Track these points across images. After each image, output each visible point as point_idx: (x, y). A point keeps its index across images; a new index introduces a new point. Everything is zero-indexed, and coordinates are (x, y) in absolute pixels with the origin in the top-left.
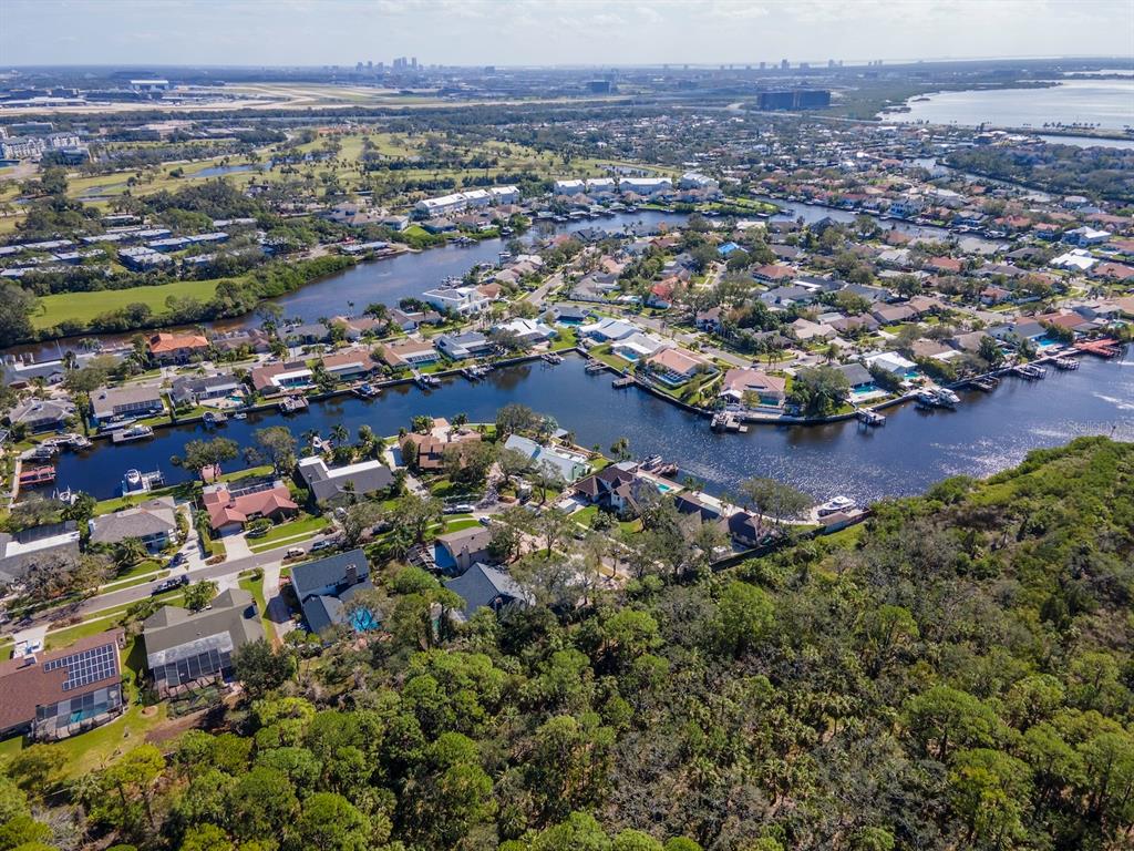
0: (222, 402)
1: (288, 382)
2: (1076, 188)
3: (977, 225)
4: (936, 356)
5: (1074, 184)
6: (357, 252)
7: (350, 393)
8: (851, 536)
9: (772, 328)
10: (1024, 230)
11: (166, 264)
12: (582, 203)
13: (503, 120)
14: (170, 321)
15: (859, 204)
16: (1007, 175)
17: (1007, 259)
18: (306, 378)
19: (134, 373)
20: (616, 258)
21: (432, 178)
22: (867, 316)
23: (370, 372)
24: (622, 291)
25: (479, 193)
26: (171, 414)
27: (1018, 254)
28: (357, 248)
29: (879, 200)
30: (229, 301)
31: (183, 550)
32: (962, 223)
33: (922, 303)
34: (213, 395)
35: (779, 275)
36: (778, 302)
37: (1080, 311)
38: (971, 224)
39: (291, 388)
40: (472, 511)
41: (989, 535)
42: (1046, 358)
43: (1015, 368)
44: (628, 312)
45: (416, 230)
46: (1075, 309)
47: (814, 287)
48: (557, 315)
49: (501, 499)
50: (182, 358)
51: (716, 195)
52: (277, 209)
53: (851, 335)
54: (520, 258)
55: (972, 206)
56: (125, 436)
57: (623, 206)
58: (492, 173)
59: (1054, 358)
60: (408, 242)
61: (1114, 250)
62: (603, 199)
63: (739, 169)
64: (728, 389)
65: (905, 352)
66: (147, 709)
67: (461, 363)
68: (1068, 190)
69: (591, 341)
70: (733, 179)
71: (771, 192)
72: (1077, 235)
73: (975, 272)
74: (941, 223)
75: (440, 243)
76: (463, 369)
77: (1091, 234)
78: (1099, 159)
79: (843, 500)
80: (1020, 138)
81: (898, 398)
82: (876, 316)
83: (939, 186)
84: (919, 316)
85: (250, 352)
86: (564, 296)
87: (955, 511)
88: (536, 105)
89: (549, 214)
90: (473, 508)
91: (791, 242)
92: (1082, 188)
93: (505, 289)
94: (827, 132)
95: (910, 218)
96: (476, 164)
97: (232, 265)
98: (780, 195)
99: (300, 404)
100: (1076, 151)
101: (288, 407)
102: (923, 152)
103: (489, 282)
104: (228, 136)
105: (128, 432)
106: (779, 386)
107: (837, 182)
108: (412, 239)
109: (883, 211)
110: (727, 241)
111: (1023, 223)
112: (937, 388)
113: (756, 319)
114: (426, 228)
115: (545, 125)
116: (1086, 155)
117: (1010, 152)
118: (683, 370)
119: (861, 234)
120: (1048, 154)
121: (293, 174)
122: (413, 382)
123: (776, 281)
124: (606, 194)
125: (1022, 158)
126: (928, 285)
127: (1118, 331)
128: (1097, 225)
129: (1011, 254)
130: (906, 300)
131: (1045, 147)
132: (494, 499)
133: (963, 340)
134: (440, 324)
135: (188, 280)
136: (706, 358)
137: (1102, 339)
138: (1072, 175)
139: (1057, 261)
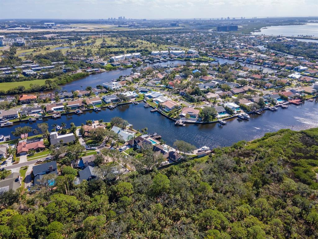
0: (36, 115)
1: (57, 109)
2: (302, 54)
3: (270, 65)
4: (246, 104)
5: (301, 53)
6: (90, 71)
7: (74, 113)
8: (205, 159)
9: (201, 95)
10: (283, 66)
11: (35, 74)
12: (158, 58)
13: (144, 34)
14: (30, 91)
15: (237, 58)
16: (283, 50)
17: (275, 75)
18: (62, 108)
19: (14, 106)
20: (162, 74)
21: (118, 50)
22: (229, 92)
23: (81, 107)
24: (161, 83)
25: (129, 55)
26: (20, 119)
27: (279, 74)
28: (90, 70)
29: (243, 57)
30: (48, 85)
31: (7, 160)
32: (266, 64)
33: (246, 88)
34: (34, 113)
35: (207, 79)
36: (205, 87)
37: (292, 91)
38: (268, 65)
39: (57, 111)
40: (96, 149)
41: (246, 159)
42: (279, 105)
43: (269, 108)
44: (161, 90)
45: (109, 65)
46: (290, 90)
47: (217, 83)
48: (140, 90)
49: (106, 146)
50: (28, 102)
51: (197, 56)
52: (72, 59)
53: (223, 97)
54: (135, 73)
55: (270, 59)
56: (4, 125)
57: (170, 59)
58: (135, 49)
59: (281, 105)
60: (105, 69)
61: (308, 72)
62: (164, 56)
63: (206, 48)
64: (182, 113)
65: (237, 103)
67: (108, 104)
68: (300, 55)
69: (148, 98)
70: (203, 51)
71: (214, 55)
72: (298, 68)
73: (265, 79)
74: (260, 64)
75: (115, 69)
76: (108, 106)
77: (302, 68)
78: (310, 46)
79: (205, 147)
80: (290, 39)
81: (232, 116)
82: (232, 92)
83: (262, 53)
84: (245, 92)
85: (49, 100)
86: (144, 85)
87: (239, 151)
88: (154, 30)
89: (148, 61)
90: (96, 148)
91: (214, 70)
92: (303, 54)
93: (128, 82)
94: (235, 38)
95: (251, 63)
96: (132, 46)
97: (52, 75)
98: (216, 56)
99: (58, 116)
100: (304, 43)
101: (55, 117)
102: (261, 43)
103: (124, 80)
104: (66, 38)
105: (5, 123)
106: (197, 112)
107: (233, 52)
108: (106, 68)
109: (244, 61)
110: (196, 69)
111: (283, 64)
112: (244, 113)
113: (196, 92)
114: (112, 65)
115: (155, 35)
116: (307, 44)
117: (285, 44)
118: (170, 107)
119: (235, 67)
120: (296, 44)
121: (80, 49)
122: (93, 110)
123: (206, 81)
124: (165, 55)
125: (288, 45)
126: (250, 83)
127: (302, 97)
128: (304, 65)
129: (278, 74)
130: (243, 87)
131: (296, 42)
132: (104, 145)
133: (255, 99)
134: (106, 93)
135: (40, 79)
136: (179, 104)
137: (297, 99)
138: (301, 50)
139: (290, 76)
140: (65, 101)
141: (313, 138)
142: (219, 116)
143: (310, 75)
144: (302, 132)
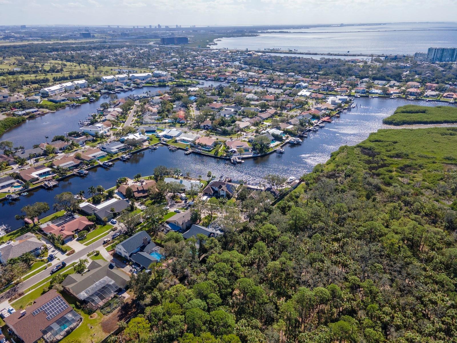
3: (267, 84)
4: (287, 128)
5: (287, 69)
7: (74, 175)
9: (230, 125)
10: (283, 85)
12: (118, 85)
15: (225, 79)
16: (266, 67)
17: (285, 94)
18: (48, 172)
20: (152, 106)
22: (258, 118)
23: (79, 165)
24: (163, 118)
25: (69, 84)
27: (287, 92)
29: (232, 77)
31: (50, 253)
32: (263, 83)
33: (272, 111)
34: (3, 187)
35: (217, 107)
36: (225, 116)
37: (317, 109)
38: (265, 84)
39: (44, 177)
42: (315, 124)
43: (310, 129)
44: (171, 126)
46: (315, 108)
47: (233, 110)
48: (144, 131)
51: (171, 78)
53: (255, 125)
54: (110, 110)
55: (263, 78)
57: (136, 85)
59: (318, 124)
61: (311, 89)
62: (127, 83)
63: (173, 68)
64: (231, 148)
65: (278, 128)
66: (92, 315)
67: (116, 155)
69: (165, 139)
71: (190, 76)
72: (300, 85)
73: (278, 99)
74: (256, 84)
75: (63, 107)
76: (119, 157)
77: (304, 85)
79: (292, 178)
80: (260, 54)
81: (284, 143)
82: (260, 117)
83: (248, 71)
84: (272, 116)
86: (140, 123)
87: (324, 175)
89: (106, 91)
90: (168, 208)
93: (113, 123)
94: (194, 53)
95: (245, 83)
98: (194, 77)
102: (233, 59)
103: (103, 121)
106: (247, 145)
107: (213, 71)
109: (235, 81)
110: (190, 96)
111: (282, 82)
112: (294, 138)
114: (51, 101)
115: (72, 52)
116: (285, 59)
118: (210, 144)
120: (274, 59)
122: (100, 166)
123: (217, 109)
124: (126, 81)
125: (266, 60)
126: (268, 105)
127: (329, 114)
128: (303, 81)
130: (264, 111)
131: (271, 57)
132: (173, 202)
133: (291, 122)
134: (94, 141)
136: (214, 139)
137: (326, 117)
138: (285, 66)
139: (299, 94)
140: (37, 161)
141: (370, 149)
142: (272, 145)
143: (315, 92)
144: (358, 146)
